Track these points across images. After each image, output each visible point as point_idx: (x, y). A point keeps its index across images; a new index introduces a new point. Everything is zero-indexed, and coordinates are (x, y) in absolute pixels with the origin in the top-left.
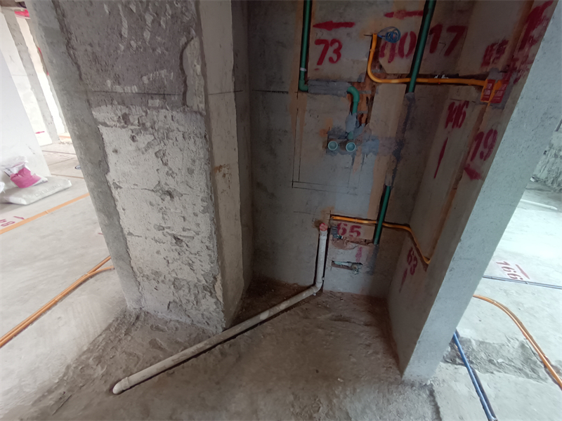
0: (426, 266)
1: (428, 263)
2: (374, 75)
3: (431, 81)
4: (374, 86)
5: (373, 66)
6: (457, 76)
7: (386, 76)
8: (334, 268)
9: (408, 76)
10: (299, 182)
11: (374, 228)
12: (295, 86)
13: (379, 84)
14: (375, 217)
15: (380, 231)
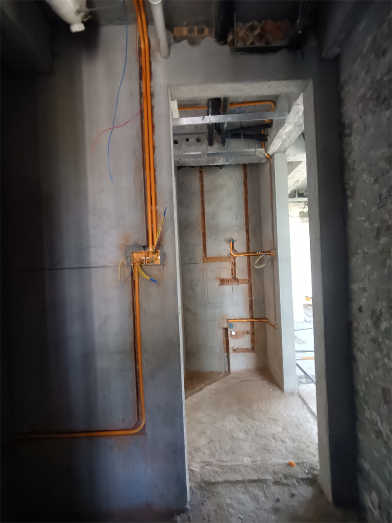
0: (276, 328)
1: (276, 327)
2: (234, 253)
3: (255, 254)
4: (234, 258)
5: (233, 251)
6: (264, 252)
7: (238, 254)
8: (234, 354)
9: (247, 253)
10: (208, 304)
11: (250, 323)
12: (202, 261)
13: (236, 257)
14: (249, 317)
15: (253, 324)
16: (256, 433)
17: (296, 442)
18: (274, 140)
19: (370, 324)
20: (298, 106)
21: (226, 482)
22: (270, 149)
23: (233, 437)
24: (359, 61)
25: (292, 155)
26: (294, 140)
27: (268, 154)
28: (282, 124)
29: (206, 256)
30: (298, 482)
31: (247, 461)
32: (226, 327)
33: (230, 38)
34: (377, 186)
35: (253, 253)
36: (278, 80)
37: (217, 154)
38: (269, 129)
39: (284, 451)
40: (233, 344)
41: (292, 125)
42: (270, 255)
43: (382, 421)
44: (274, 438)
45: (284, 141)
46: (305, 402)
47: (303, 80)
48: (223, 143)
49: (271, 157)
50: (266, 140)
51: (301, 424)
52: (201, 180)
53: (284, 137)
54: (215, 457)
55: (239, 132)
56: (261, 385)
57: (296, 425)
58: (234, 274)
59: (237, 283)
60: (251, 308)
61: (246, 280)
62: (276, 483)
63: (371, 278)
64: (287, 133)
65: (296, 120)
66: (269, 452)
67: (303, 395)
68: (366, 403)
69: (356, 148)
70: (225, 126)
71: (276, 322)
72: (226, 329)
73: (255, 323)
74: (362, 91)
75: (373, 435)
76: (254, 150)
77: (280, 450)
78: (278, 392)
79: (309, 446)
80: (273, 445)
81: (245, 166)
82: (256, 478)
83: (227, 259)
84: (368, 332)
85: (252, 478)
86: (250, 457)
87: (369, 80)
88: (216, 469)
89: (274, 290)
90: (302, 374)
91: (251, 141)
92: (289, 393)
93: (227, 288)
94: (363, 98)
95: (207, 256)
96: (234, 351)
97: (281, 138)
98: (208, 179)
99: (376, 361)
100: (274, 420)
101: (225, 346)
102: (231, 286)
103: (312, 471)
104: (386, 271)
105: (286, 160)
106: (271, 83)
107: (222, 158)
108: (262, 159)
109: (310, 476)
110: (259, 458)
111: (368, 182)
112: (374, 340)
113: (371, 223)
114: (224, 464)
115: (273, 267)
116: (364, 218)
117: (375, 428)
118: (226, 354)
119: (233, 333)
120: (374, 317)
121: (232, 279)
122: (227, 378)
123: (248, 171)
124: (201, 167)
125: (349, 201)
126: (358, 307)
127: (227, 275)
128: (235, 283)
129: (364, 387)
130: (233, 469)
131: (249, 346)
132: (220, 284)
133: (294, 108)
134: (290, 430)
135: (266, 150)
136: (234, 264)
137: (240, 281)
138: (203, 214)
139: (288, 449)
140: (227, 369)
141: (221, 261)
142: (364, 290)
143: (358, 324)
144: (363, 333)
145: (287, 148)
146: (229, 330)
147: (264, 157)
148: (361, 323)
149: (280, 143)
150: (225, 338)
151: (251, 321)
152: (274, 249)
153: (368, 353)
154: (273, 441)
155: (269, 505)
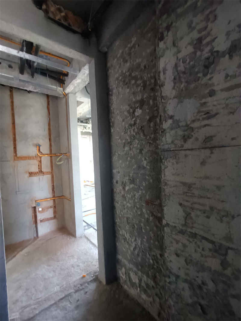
0: (70, 201)
1: (70, 200)
2: (40, 154)
3: (56, 155)
4: (41, 157)
5: (39, 152)
6: (62, 154)
7: (43, 154)
8: (42, 223)
9: (50, 154)
10: (19, 191)
11: (52, 200)
12: (13, 159)
13: (42, 157)
14: (52, 196)
15: (55, 201)
16: (61, 269)
17: (86, 263)
18: (70, 85)
19: (121, 189)
20: (85, 70)
21: (42, 311)
22: (67, 90)
23: (45, 279)
24: (116, 60)
25: (79, 97)
26: (81, 89)
27: (65, 93)
28: (75, 77)
29: (16, 155)
30: (88, 284)
31: (57, 289)
32: (35, 206)
33: (44, 7)
34: (123, 123)
35: (54, 154)
36: (76, 50)
37: (28, 82)
38: (66, 77)
39: (79, 271)
40: (40, 217)
41: (81, 80)
42: (66, 156)
43: (126, 233)
44: (73, 267)
45: (75, 87)
46: (88, 239)
47: (90, 57)
48: (33, 76)
49: (66, 95)
50: (64, 84)
51: (87, 252)
52: (12, 97)
53: (76, 85)
54: (32, 299)
55: (46, 72)
56: (62, 238)
57: (85, 254)
58: (40, 168)
59: (43, 174)
60: (53, 190)
61: (50, 172)
62: (76, 292)
63: (122, 167)
64: (77, 83)
65: (83, 78)
66: (71, 276)
67: (87, 236)
68: (120, 227)
69: (115, 102)
70: (35, 64)
71: (70, 197)
72: (35, 208)
73: (56, 200)
74: (117, 75)
75: (123, 241)
76: (56, 87)
77: (77, 272)
78: (73, 239)
79: (92, 262)
80: (72, 271)
81: (48, 96)
82: (64, 295)
83: (35, 158)
84: (120, 192)
85: (61, 297)
86: (58, 285)
87: (120, 71)
88: (33, 306)
89: (69, 177)
90: (86, 224)
91: (53, 81)
92: (79, 238)
93: (35, 179)
94: (117, 79)
95: (18, 156)
96: (41, 221)
97: (74, 85)
98: (18, 98)
99: (124, 206)
100: (72, 256)
101: (34, 220)
102: (38, 177)
103: (95, 274)
104: (128, 163)
105: (76, 99)
106: (71, 50)
107: (31, 86)
108: (61, 95)
109: (94, 278)
110: (64, 283)
111: (120, 120)
112: (123, 196)
113: (121, 140)
114: (40, 300)
115: (69, 163)
116: (118, 138)
117: (124, 237)
118: (34, 225)
119: (40, 209)
120: (123, 185)
121: (39, 172)
122: (36, 241)
123: (50, 100)
124: (11, 87)
125: (112, 128)
126: (116, 181)
127: (35, 169)
128: (42, 175)
129: (119, 220)
130: (47, 299)
131: (52, 216)
132: (29, 176)
133: (82, 70)
134: (81, 258)
135: (64, 90)
136: (40, 162)
137: (45, 173)
138: (14, 123)
139: (81, 269)
140: (35, 235)
141: (30, 160)
142: (119, 172)
143: (116, 190)
144: (118, 193)
145: (76, 92)
146: (37, 208)
147: (62, 93)
148: (118, 189)
149: (73, 88)
150: (33, 214)
151: (53, 199)
152: (69, 152)
153: (120, 203)
154: (72, 268)
155: (73, 306)
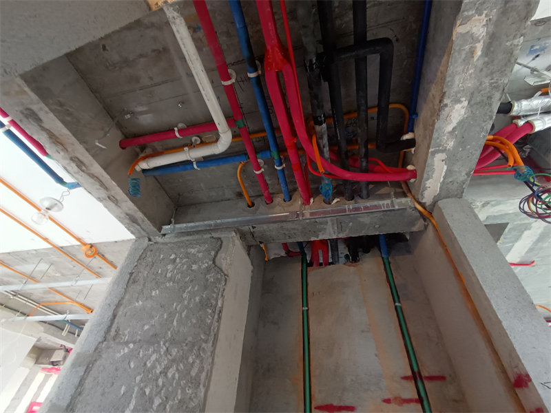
18: (429, 161)
27: (422, 205)
45: (451, 159)
76: (388, 202)
97: (444, 149)
135: (416, 199)
149: (445, 167)
